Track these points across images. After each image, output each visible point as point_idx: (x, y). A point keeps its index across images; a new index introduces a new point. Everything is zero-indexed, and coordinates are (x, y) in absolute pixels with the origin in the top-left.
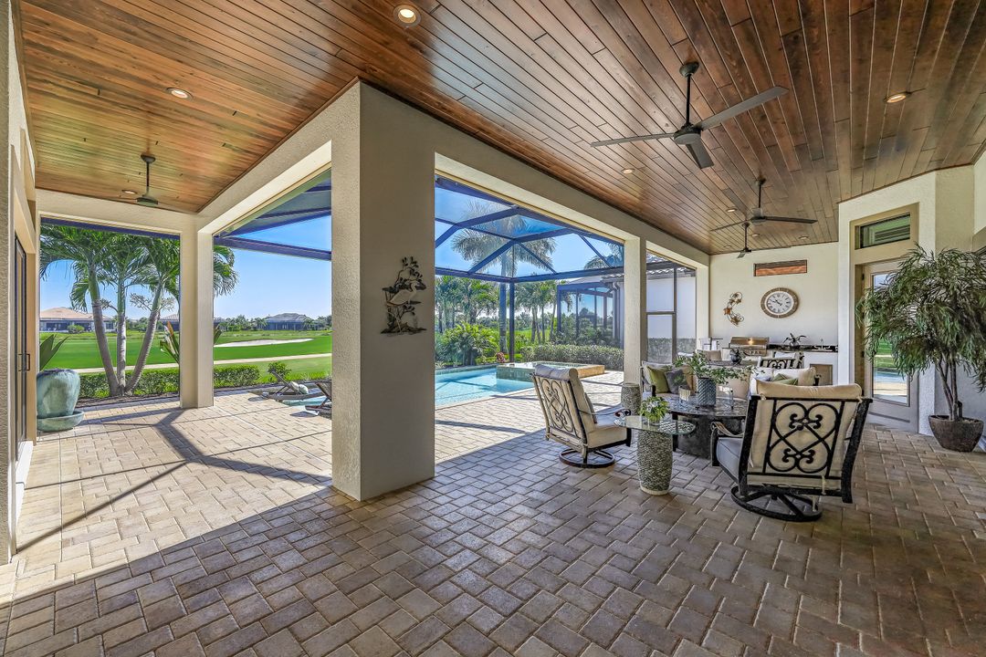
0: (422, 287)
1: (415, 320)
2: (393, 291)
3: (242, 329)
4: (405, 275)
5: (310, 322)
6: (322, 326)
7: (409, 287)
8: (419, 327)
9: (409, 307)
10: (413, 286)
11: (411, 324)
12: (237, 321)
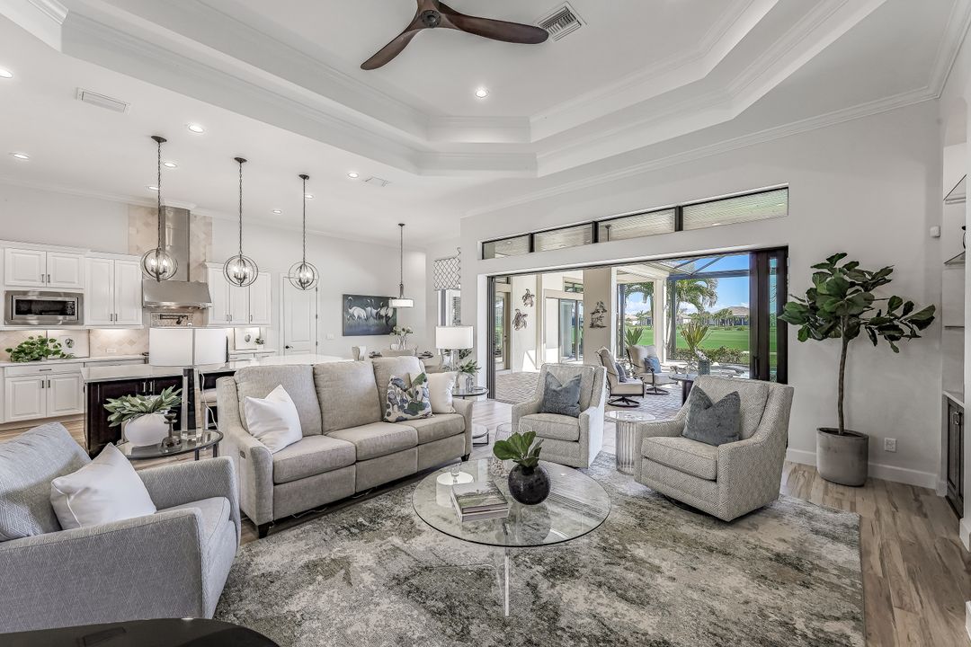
0: (605, 311)
1: (602, 323)
2: (594, 313)
4: (598, 308)
7: (599, 312)
8: (604, 326)
9: (600, 319)
10: (601, 311)
11: (601, 325)
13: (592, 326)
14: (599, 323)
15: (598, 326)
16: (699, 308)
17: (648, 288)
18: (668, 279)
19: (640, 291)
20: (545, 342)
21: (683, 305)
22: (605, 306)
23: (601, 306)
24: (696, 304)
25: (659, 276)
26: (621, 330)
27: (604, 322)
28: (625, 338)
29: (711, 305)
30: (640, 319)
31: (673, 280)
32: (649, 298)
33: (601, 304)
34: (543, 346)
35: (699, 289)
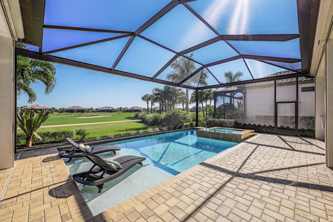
3: (92, 112)
5: (114, 109)
6: (118, 111)
12: (90, 109)
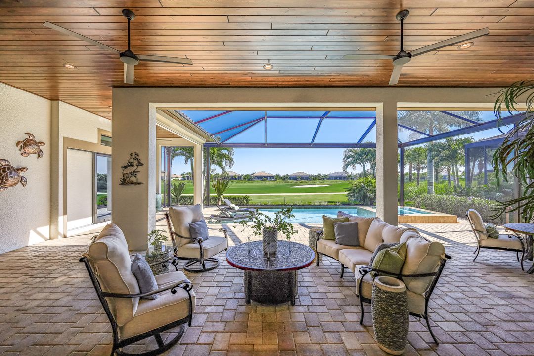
0: (141, 164)
1: (137, 179)
2: (125, 167)
4: (132, 160)
7: (132, 166)
8: (139, 182)
9: (134, 173)
10: (135, 165)
11: (135, 181)
13: (124, 182)
14: (133, 179)
15: (132, 183)
16: (223, 169)
17: (189, 152)
18: (205, 145)
19: (183, 155)
20: (65, 213)
21: (213, 166)
22: (142, 158)
23: (136, 159)
24: (221, 166)
25: (198, 142)
26: (168, 185)
27: (140, 177)
28: (172, 189)
29: (230, 167)
30: (183, 177)
31: (207, 146)
32: (189, 161)
33: (136, 156)
34: (61, 218)
35: (224, 156)
